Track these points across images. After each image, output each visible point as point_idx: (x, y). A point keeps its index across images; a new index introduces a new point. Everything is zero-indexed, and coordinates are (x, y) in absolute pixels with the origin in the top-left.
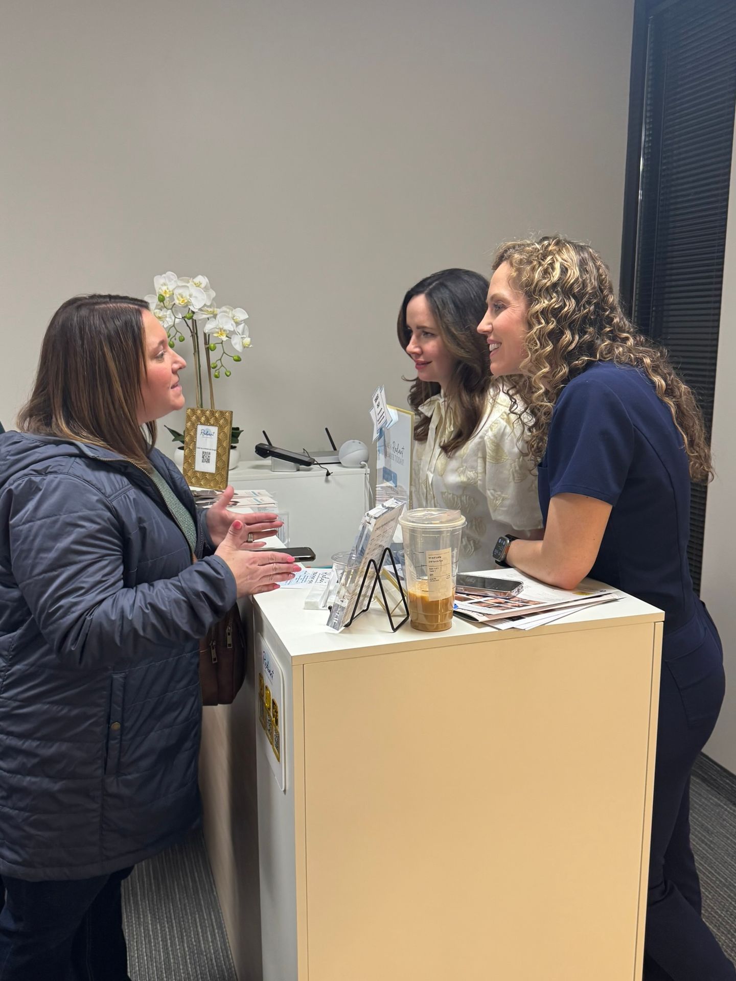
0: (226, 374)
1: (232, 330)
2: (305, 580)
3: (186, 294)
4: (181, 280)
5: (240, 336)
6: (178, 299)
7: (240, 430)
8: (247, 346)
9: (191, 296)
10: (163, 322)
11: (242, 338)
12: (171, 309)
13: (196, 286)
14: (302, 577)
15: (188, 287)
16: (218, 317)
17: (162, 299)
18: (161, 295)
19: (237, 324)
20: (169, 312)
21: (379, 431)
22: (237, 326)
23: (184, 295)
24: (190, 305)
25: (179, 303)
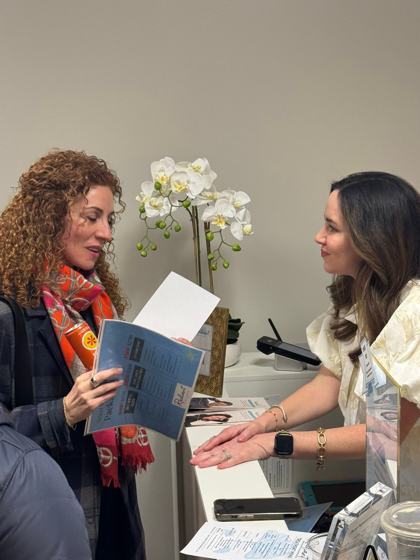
0: (224, 266)
1: (232, 217)
2: (284, 550)
3: (183, 179)
4: (180, 165)
5: (240, 223)
6: (175, 186)
7: (242, 322)
8: (248, 233)
9: (188, 182)
10: (160, 210)
11: (243, 225)
12: (168, 197)
13: (195, 171)
14: (282, 546)
15: (186, 172)
16: (218, 202)
17: (158, 187)
18: (157, 183)
19: (238, 209)
20: (166, 199)
21: (368, 385)
22: (237, 212)
23: (181, 181)
24: (188, 192)
25: (176, 191)
